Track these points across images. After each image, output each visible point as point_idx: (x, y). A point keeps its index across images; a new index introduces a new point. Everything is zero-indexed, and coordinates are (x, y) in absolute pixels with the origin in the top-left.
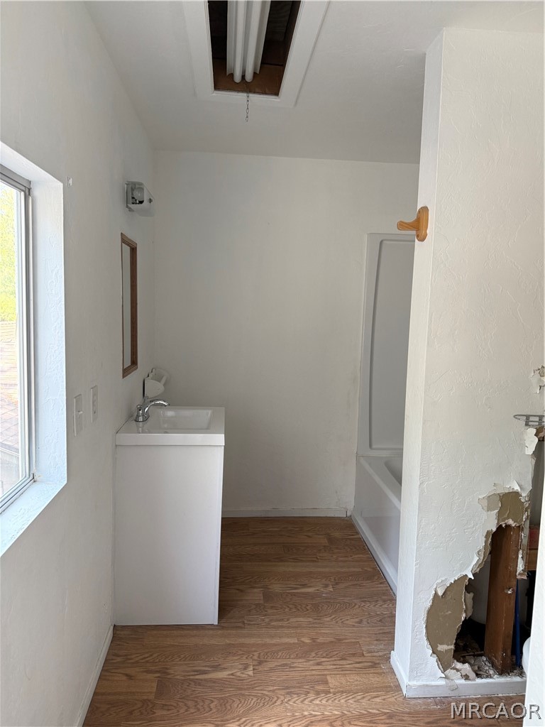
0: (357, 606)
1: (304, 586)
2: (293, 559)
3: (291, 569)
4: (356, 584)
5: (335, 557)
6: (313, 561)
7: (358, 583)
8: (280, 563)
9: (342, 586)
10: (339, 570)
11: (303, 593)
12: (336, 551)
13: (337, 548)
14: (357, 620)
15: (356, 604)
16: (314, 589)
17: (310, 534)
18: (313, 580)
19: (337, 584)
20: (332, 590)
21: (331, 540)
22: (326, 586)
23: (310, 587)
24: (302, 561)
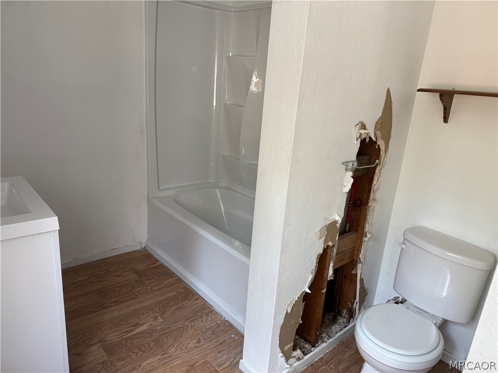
0: (189, 328)
1: (137, 325)
2: (114, 302)
3: (117, 313)
4: (179, 308)
5: (149, 288)
6: (133, 299)
7: (180, 305)
8: (105, 311)
9: (168, 313)
10: (158, 299)
11: (140, 333)
12: (147, 282)
13: (147, 280)
14: (196, 340)
15: (188, 326)
16: (147, 325)
17: (117, 274)
18: (142, 317)
19: (163, 313)
20: (161, 320)
21: (139, 274)
22: (156, 318)
23: (142, 325)
24: (123, 302)
